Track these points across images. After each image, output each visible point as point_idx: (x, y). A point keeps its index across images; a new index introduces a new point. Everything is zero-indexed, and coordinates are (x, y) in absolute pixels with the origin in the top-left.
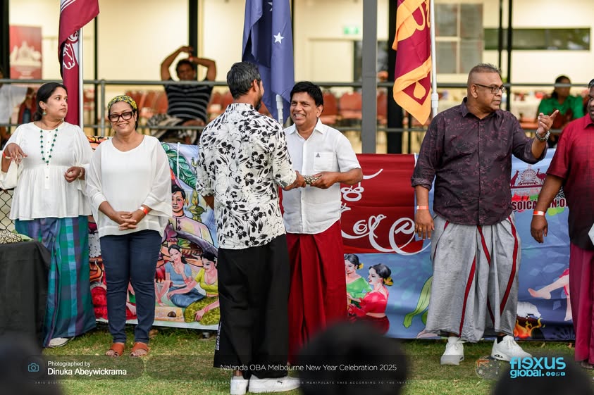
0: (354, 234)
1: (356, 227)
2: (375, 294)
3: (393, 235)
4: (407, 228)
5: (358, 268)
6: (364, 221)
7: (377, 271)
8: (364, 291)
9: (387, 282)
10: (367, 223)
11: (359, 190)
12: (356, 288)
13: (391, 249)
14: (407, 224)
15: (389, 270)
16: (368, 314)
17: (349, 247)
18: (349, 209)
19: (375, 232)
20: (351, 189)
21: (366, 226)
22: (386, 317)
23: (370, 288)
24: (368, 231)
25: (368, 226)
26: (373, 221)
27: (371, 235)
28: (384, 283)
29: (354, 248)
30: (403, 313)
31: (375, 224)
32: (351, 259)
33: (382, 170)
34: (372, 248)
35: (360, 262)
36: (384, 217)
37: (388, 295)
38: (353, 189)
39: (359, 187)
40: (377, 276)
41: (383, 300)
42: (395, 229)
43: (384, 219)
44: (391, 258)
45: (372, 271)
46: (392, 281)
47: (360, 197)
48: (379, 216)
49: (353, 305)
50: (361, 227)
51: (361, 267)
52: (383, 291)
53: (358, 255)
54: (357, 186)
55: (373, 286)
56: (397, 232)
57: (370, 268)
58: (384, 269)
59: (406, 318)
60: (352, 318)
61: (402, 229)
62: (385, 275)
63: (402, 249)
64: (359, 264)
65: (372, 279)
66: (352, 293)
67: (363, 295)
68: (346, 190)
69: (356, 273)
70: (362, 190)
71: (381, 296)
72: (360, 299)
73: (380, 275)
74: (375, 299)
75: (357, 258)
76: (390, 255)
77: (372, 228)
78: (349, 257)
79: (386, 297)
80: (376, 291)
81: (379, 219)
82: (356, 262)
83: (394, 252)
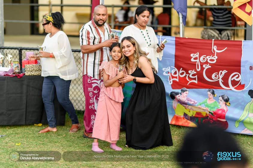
0: (212, 79)
1: (213, 76)
2: (221, 109)
3: (231, 81)
4: (237, 78)
5: (214, 96)
6: (217, 73)
7: (223, 98)
8: (216, 108)
9: (228, 104)
10: (218, 74)
11: (215, 57)
12: (212, 106)
13: (229, 87)
14: (237, 76)
15: (228, 98)
16: (218, 119)
17: (209, 86)
18: (210, 67)
19: (222, 79)
20: (211, 57)
21: (218, 75)
22: (226, 121)
23: (219, 106)
24: (219, 78)
25: (219, 76)
26: (221, 73)
27: (220, 81)
28: (226, 104)
29: (212, 86)
30: (234, 120)
31: (222, 75)
32: (211, 91)
33: (226, 48)
34: (220, 87)
35: (215, 93)
36: (226, 72)
37: (227, 111)
38: (212, 57)
39: (215, 56)
40: (223, 100)
41: (224, 113)
42: (232, 78)
43: (227, 72)
44: (229, 92)
45: (221, 98)
46: (230, 104)
47: (215, 61)
48: (224, 71)
49: (210, 114)
50: (216, 76)
51: (216, 96)
52: (225, 108)
53: (214, 90)
54: (214, 56)
55: (221, 105)
56: (232, 79)
57: (220, 96)
58: (226, 98)
59: (236, 122)
60: (211, 120)
61: (235, 78)
62: (227, 101)
63: (234, 88)
64: (214, 94)
65: (221, 102)
66: (210, 108)
67: (214, 110)
68: (209, 57)
69: (213, 98)
70: (216, 57)
71: (223, 111)
72: (213, 111)
73: (224, 100)
74: (220, 112)
75: (214, 91)
76: (229, 90)
77: (221, 77)
78: (210, 90)
79: (226, 112)
80: (222, 108)
81: (224, 72)
82: (213, 93)
83: (231, 89)
